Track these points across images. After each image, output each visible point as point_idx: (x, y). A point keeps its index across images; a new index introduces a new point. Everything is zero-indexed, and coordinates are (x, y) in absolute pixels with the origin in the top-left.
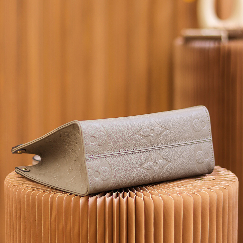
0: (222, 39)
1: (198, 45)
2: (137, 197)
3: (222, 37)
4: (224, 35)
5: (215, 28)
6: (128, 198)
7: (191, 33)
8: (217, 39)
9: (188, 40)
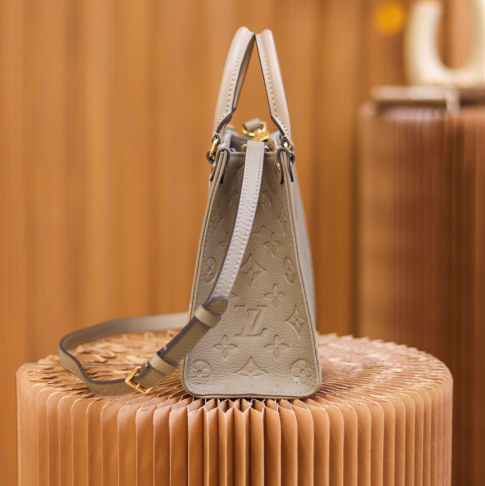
0: (449, 107)
1: (402, 116)
2: (268, 409)
3: (448, 101)
4: (451, 99)
5: (436, 85)
6: (251, 411)
7: (389, 93)
8: (439, 105)
9: (384, 107)
